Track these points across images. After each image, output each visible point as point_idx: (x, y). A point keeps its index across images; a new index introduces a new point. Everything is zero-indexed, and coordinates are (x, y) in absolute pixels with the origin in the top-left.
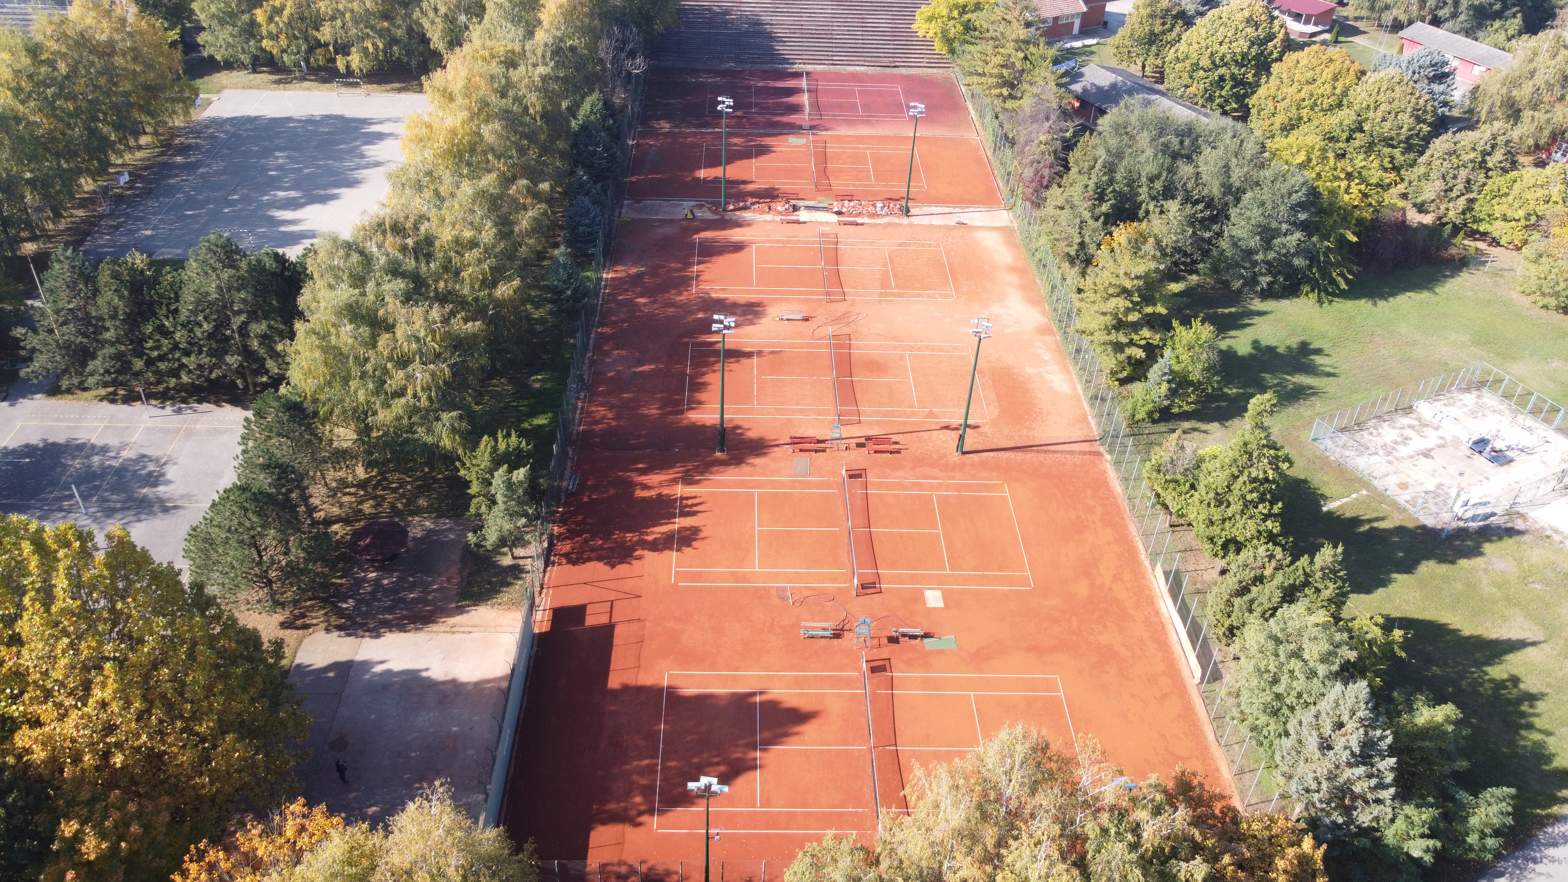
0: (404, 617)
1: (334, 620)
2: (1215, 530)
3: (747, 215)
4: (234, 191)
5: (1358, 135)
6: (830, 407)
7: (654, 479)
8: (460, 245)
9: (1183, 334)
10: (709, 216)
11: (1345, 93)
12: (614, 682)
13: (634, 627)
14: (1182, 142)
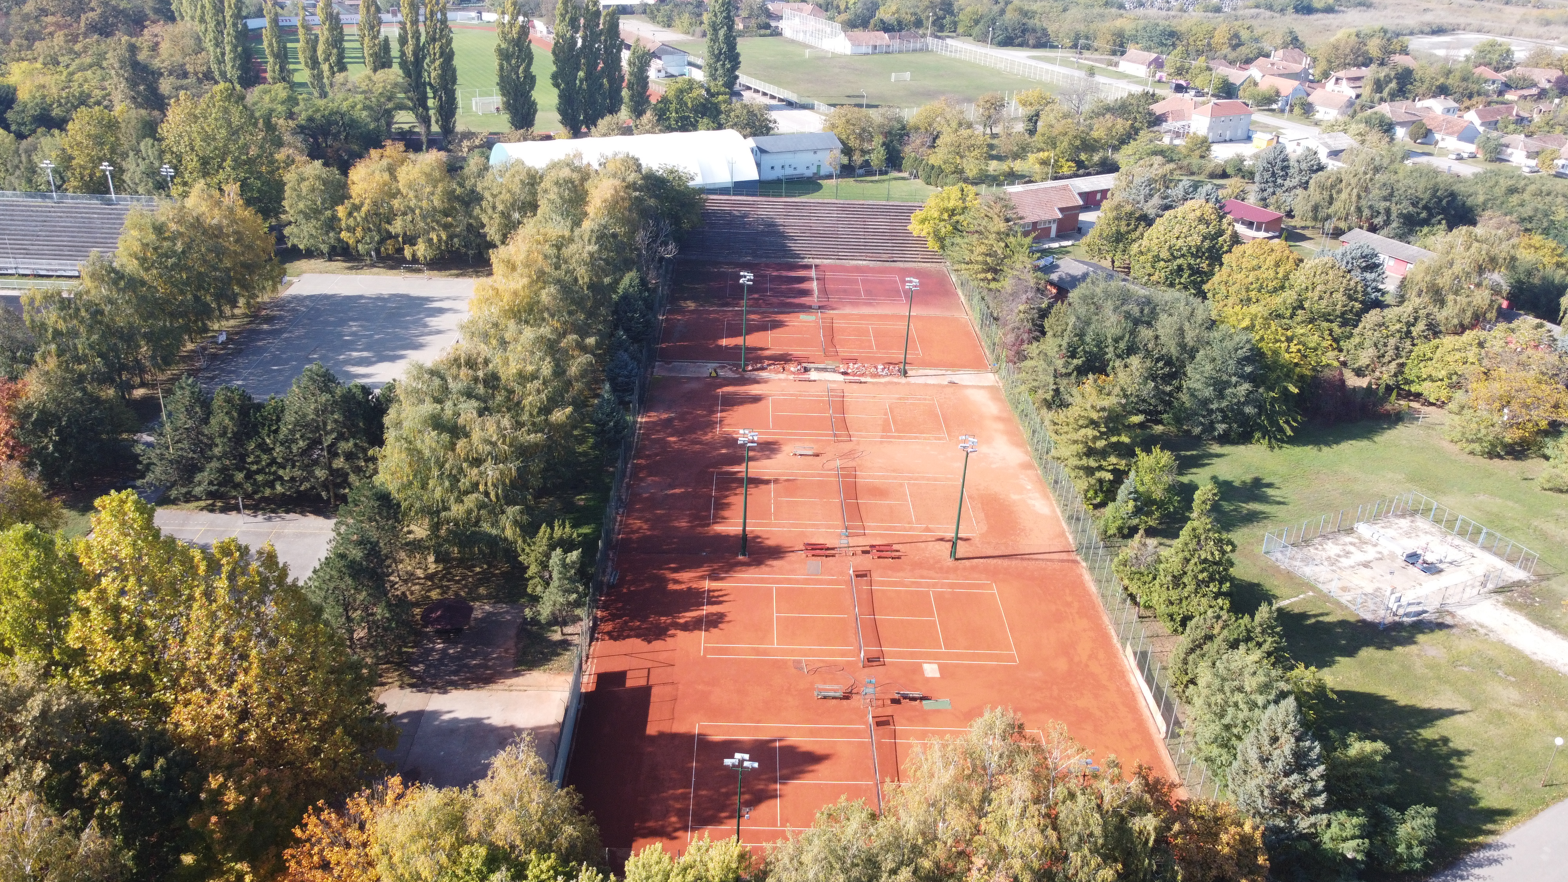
0: (468, 679)
1: (406, 679)
2: (1174, 609)
3: (764, 374)
4: (314, 351)
5: (1300, 312)
6: (839, 523)
7: (685, 576)
8: (523, 378)
9: (1144, 460)
10: (730, 375)
11: (1286, 277)
12: (652, 729)
13: (668, 688)
14: (1142, 311)
